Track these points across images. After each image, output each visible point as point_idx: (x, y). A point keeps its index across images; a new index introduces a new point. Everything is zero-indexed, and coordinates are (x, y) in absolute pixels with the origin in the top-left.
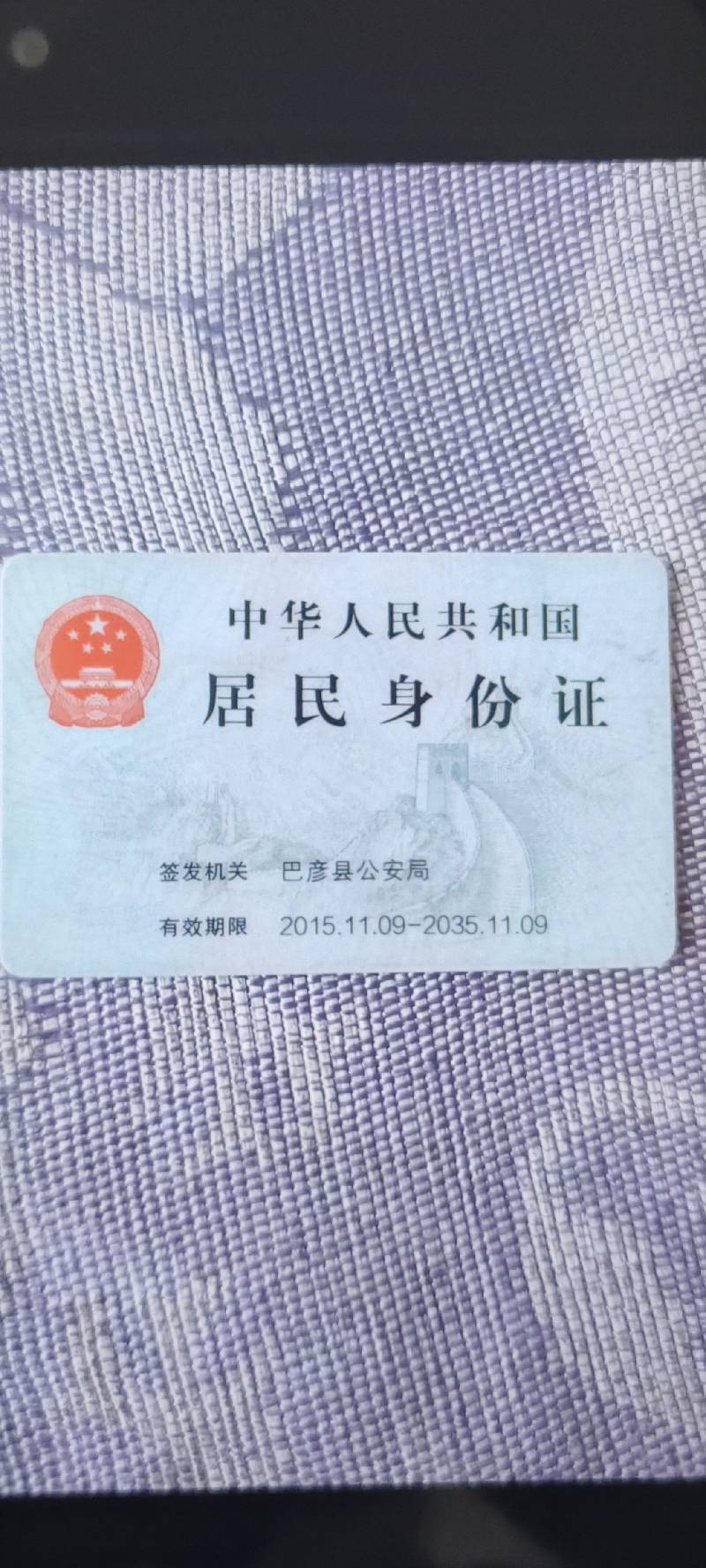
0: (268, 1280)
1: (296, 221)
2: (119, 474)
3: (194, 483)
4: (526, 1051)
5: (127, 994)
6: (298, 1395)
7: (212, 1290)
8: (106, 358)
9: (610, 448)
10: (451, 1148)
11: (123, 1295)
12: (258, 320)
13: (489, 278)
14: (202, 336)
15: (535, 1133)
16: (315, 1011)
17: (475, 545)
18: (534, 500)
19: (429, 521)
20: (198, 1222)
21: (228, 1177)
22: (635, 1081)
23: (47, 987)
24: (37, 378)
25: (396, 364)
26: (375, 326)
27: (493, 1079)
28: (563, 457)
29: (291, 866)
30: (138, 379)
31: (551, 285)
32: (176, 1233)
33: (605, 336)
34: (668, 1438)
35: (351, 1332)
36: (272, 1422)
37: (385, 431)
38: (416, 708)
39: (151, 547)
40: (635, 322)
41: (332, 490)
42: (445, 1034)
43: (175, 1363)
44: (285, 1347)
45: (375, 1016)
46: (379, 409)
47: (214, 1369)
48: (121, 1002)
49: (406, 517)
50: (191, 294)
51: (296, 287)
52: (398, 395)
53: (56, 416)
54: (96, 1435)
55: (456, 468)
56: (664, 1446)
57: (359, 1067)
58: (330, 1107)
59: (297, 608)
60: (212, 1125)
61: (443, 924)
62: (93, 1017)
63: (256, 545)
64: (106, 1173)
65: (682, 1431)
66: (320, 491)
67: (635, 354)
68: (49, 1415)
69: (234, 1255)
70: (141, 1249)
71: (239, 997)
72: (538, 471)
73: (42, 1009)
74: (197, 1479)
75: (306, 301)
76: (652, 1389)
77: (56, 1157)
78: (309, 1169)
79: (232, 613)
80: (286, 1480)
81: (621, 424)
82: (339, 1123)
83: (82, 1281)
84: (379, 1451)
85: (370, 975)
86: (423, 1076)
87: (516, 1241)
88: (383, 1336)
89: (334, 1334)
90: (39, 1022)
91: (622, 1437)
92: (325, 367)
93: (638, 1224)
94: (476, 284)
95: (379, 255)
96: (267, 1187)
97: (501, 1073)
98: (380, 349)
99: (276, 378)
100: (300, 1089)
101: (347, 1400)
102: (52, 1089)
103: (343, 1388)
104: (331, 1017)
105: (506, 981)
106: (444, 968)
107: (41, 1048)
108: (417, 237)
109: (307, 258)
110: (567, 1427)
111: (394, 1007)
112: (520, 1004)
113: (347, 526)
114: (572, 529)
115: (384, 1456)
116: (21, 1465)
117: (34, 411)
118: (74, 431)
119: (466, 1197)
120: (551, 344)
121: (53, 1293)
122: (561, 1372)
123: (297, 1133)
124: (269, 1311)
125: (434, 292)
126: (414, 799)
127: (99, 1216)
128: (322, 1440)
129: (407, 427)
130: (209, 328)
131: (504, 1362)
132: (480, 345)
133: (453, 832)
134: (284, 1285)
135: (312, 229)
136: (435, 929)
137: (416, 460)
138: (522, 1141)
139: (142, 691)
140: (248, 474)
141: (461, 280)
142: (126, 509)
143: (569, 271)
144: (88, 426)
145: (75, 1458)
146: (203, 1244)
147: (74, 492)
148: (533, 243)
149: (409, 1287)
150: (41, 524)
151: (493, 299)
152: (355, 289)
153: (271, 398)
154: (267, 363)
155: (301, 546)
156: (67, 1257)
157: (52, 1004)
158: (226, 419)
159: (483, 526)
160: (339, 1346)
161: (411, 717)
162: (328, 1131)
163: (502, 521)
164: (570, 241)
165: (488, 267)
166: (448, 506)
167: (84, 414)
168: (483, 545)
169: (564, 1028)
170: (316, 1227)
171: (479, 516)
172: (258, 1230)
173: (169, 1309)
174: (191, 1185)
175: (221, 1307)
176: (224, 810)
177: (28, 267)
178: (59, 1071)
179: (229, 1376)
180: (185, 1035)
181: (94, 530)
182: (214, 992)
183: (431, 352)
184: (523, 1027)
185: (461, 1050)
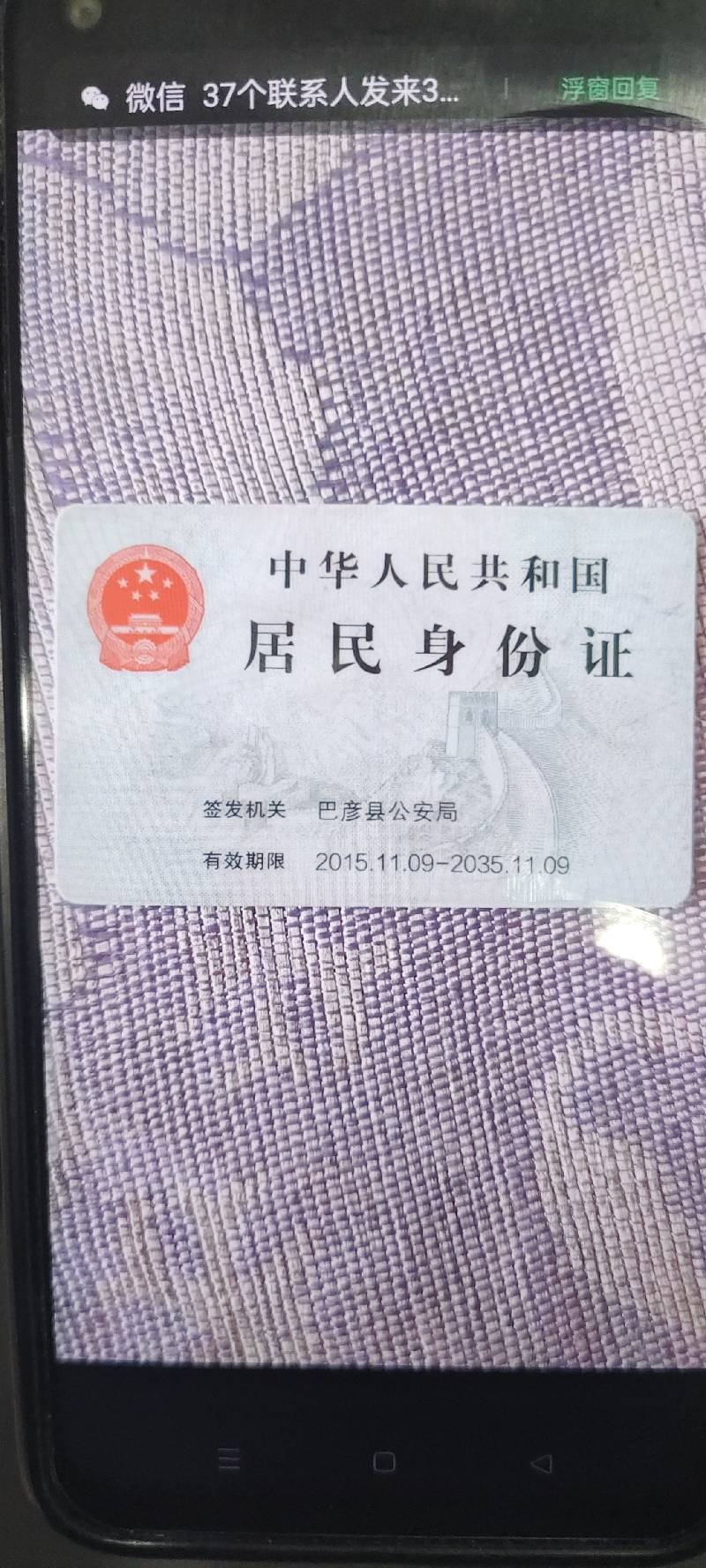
0: (301, 1183)
1: (339, 174)
2: (166, 427)
3: (238, 436)
4: (546, 982)
5: (172, 921)
6: (327, 1287)
7: (249, 1191)
8: (154, 312)
9: (644, 403)
10: (473, 1070)
11: (169, 1193)
12: (302, 273)
13: (529, 231)
14: (247, 289)
15: (552, 1058)
16: (348, 941)
17: (509, 498)
18: (567, 455)
19: (465, 475)
20: (237, 1129)
21: (265, 1090)
22: (647, 1013)
23: (100, 912)
24: (87, 331)
25: (436, 317)
26: (416, 279)
27: (514, 1008)
28: (598, 412)
29: (326, 805)
30: (185, 332)
31: (591, 238)
32: (217, 1139)
33: (643, 290)
34: (666, 1335)
35: (376, 1233)
36: (303, 1309)
37: (424, 385)
38: (448, 658)
39: (197, 498)
40: (673, 276)
41: (371, 443)
42: (469, 965)
43: (215, 1256)
44: (315, 1243)
45: (404, 946)
46: (418, 364)
47: (251, 1261)
48: (167, 929)
49: (443, 471)
50: (236, 246)
51: (338, 240)
52: (437, 349)
53: (106, 369)
54: (144, 1315)
55: (492, 423)
56: (662, 1341)
57: (389, 993)
58: (361, 1029)
59: (335, 558)
60: (250, 1043)
61: (470, 862)
62: (141, 941)
63: (297, 497)
64: (153, 1083)
65: (679, 1329)
66: (360, 445)
67: (672, 308)
68: (103, 1296)
69: (270, 1161)
70: (186, 1152)
71: (277, 927)
72: (572, 426)
73: (96, 931)
74: (235, 1355)
75: (349, 253)
76: (653, 1292)
77: (108, 1068)
78: (340, 1085)
79: (273, 561)
80: (315, 1359)
81: (657, 379)
82: (369, 1045)
83: (131, 1179)
84: (400, 1338)
85: (399, 909)
86: (448, 1003)
87: (531, 1155)
88: (406, 1237)
89: (360, 1234)
90: (91, 945)
91: (625, 1332)
92: (366, 320)
93: (646, 1144)
94: (517, 237)
95: (422, 207)
96: (301, 1101)
97: (522, 1002)
98: (420, 302)
99: (318, 332)
100: (333, 1013)
101: (371, 1293)
102: (104, 1006)
103: (368, 1282)
104: (363, 947)
105: (527, 918)
106: (469, 904)
107: (93, 969)
108: (459, 189)
109: (350, 210)
110: (573, 1323)
111: (421, 939)
112: (540, 939)
113: (386, 478)
114: (604, 484)
115: (404, 1343)
116: (79, 1336)
117: (85, 364)
118: (123, 384)
119: (485, 1115)
120: (589, 297)
121: (105, 1190)
122: (569, 1275)
123: (329, 1053)
124: (301, 1212)
125: (474, 245)
126: (444, 745)
127: (147, 1122)
128: (349, 1327)
129: (445, 381)
130: (253, 280)
131: (518, 1264)
132: (519, 299)
133: (481, 777)
134: (316, 1189)
135: (355, 181)
136: (461, 867)
137: (453, 414)
138: (539, 1066)
139: (187, 639)
140: (291, 427)
141: (501, 233)
142: (173, 461)
143: (609, 225)
144: (137, 379)
145: (126, 1333)
146: (242, 1150)
147: (124, 445)
148: (574, 196)
149: (431, 1194)
150: (92, 475)
151: (532, 253)
152: (397, 242)
153: (313, 352)
154: (309, 317)
155: (340, 498)
156: (118, 1157)
157: (104, 929)
158: (269, 373)
159: (517, 480)
160: (365, 1244)
161: (444, 665)
162: (358, 1051)
163: (535, 476)
164: (610, 194)
165: (529, 219)
166: (484, 461)
167: (134, 368)
168: (517, 498)
169: (582, 963)
170: (345, 1138)
171: (514, 471)
172: (293, 1139)
173: (210, 1206)
174: (231, 1097)
175: (258, 1207)
176: (263, 752)
177: (79, 222)
178: (111, 990)
179: (265, 1267)
180: (226, 960)
181: (143, 482)
182: (253, 921)
183: (471, 306)
184: (542, 961)
185: (484, 981)
